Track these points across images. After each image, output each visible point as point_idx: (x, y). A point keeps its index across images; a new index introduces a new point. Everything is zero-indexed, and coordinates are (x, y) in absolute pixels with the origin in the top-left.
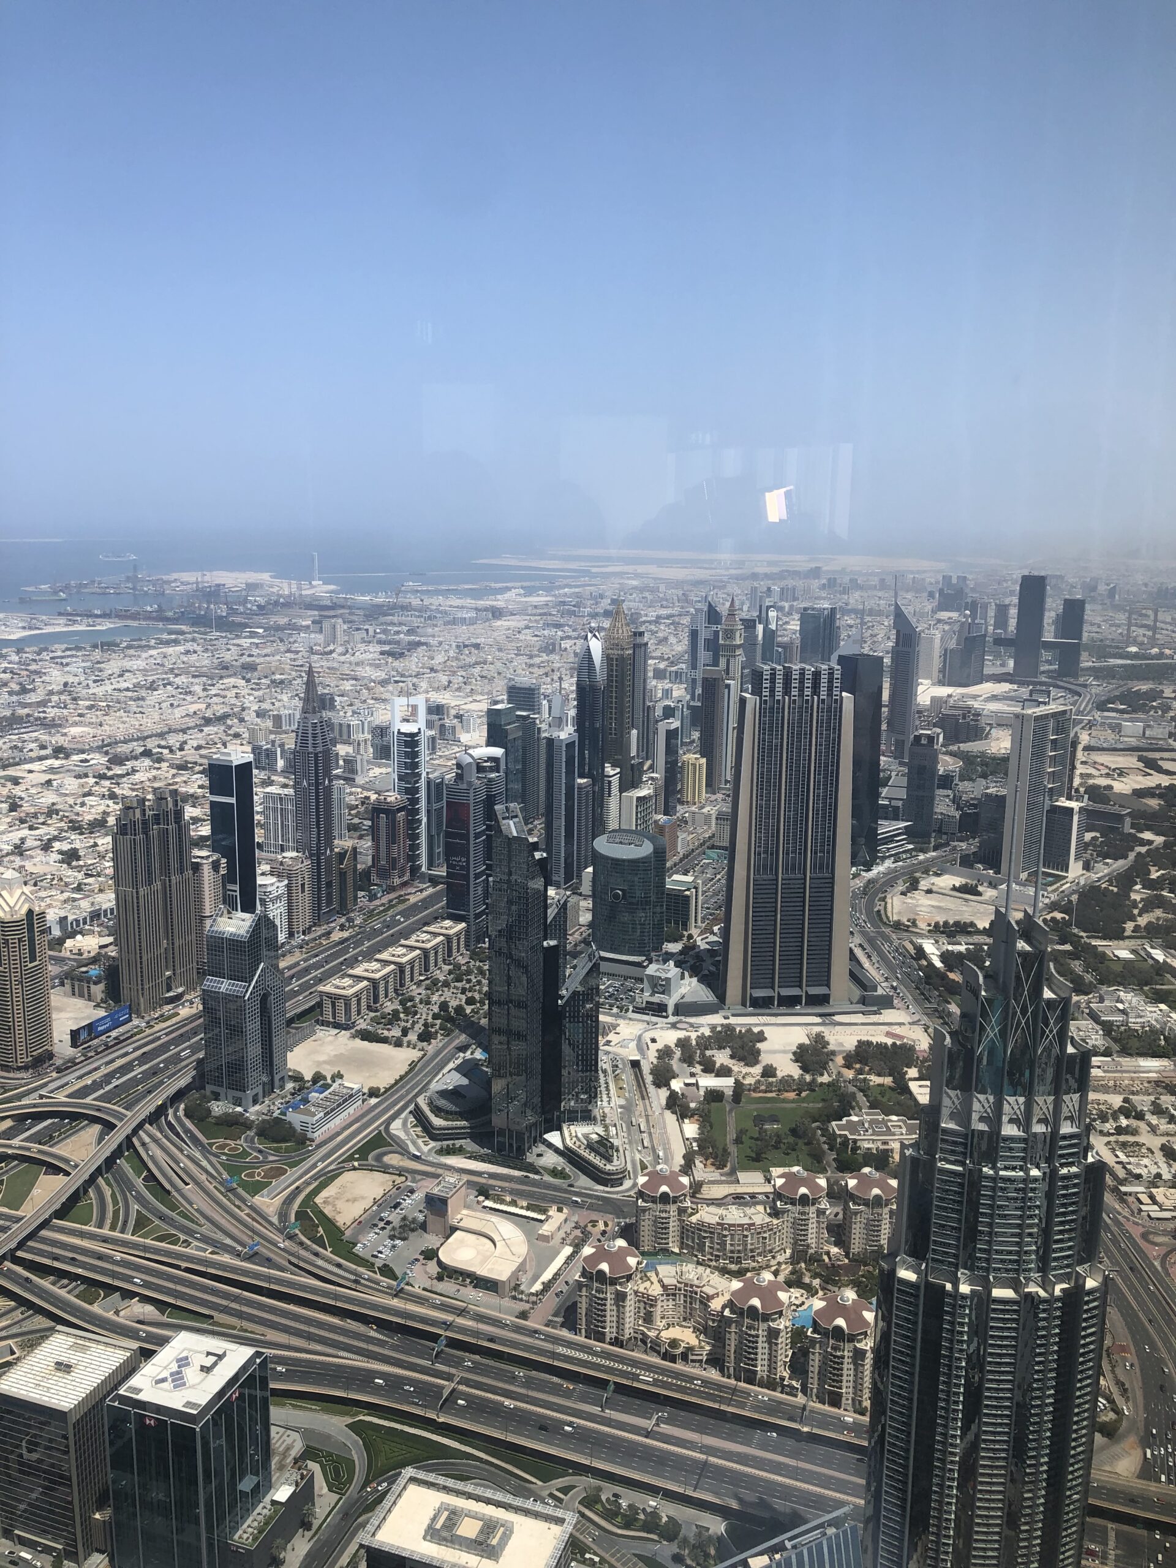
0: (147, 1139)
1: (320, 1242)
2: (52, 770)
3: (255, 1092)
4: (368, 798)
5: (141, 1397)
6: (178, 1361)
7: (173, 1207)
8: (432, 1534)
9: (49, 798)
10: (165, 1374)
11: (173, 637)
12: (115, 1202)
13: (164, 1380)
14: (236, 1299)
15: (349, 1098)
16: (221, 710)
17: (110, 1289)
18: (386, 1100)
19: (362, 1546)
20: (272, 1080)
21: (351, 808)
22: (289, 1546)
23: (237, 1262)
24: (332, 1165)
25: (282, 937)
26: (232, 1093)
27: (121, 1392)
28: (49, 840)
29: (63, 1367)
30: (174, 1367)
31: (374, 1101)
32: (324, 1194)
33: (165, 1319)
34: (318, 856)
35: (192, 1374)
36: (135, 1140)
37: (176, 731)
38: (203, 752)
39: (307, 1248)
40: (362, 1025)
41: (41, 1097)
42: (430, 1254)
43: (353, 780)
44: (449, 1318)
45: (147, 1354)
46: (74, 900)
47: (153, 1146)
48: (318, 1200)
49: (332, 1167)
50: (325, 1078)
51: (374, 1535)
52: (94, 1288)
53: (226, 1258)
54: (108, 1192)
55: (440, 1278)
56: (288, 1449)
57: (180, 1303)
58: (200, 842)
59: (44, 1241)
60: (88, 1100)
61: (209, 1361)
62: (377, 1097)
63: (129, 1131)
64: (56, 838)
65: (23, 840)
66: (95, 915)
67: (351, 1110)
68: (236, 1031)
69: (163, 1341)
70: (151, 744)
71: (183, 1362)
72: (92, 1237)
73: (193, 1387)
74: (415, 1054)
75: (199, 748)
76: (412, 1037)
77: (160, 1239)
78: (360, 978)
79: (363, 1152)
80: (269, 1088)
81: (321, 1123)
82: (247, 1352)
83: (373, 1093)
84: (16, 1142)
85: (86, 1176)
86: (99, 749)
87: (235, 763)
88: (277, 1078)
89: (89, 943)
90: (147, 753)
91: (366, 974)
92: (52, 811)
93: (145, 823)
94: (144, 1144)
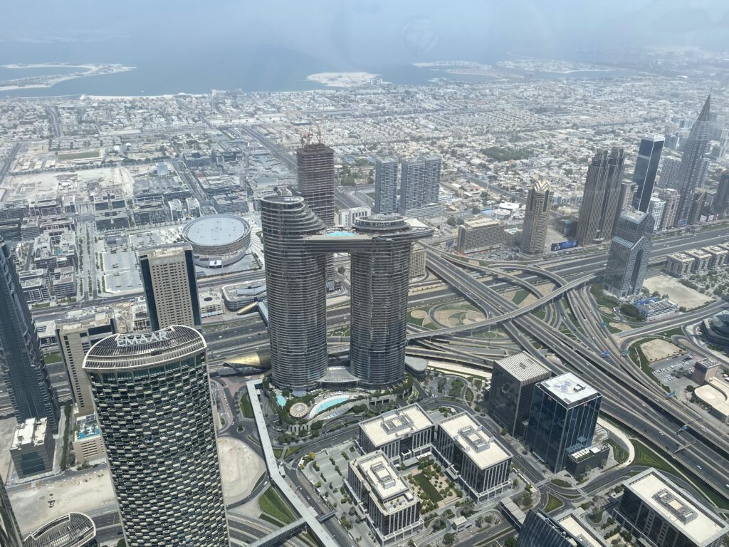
0: (573, 296)
1: (637, 363)
2: (569, 134)
3: (624, 291)
4: (721, 170)
5: (549, 389)
6: (566, 382)
7: (577, 325)
8: (657, 497)
9: (566, 145)
10: (559, 385)
11: (640, 77)
12: (554, 315)
13: (559, 387)
14: (594, 371)
15: (669, 308)
16: (654, 115)
17: (545, 346)
18: (689, 314)
19: (623, 486)
20: (634, 289)
21: (710, 173)
22: (592, 470)
23: (598, 357)
24: (652, 333)
25: (656, 228)
26: (613, 288)
27: (542, 383)
28: (562, 164)
29: (523, 366)
30: (564, 384)
31: (681, 313)
32: (645, 344)
33: (563, 366)
34: (686, 193)
35: (570, 389)
36: (568, 294)
37: (630, 123)
38: (640, 135)
39: (630, 363)
40: (685, 277)
41: (535, 266)
42: (690, 389)
43: (715, 159)
44: (692, 420)
45: (554, 375)
46: (566, 191)
47: (574, 299)
48: (642, 346)
49: (652, 334)
50: (659, 296)
51: (630, 484)
52: (539, 343)
53: (594, 353)
54: (552, 310)
55: (692, 401)
56: (602, 435)
57: (570, 362)
58: (628, 176)
59: (525, 319)
60: (553, 273)
61: (578, 388)
62: (683, 312)
63: (566, 290)
64: (564, 163)
65: (551, 162)
66: (573, 199)
67: (668, 313)
68: (622, 263)
69: (560, 373)
70: (615, 127)
71: (567, 384)
72: (543, 325)
73: (570, 394)
74: (710, 299)
75: (638, 132)
76: (711, 290)
77: (569, 336)
78: (691, 256)
79: (670, 333)
80: (631, 292)
81: (652, 314)
82: (595, 392)
83: (682, 309)
84: (522, 280)
85: (545, 302)
86: (592, 127)
87: (655, 141)
88: (636, 288)
89: (568, 210)
90: (613, 132)
91: (694, 255)
92: (565, 151)
93: (605, 162)
94: (571, 297)
